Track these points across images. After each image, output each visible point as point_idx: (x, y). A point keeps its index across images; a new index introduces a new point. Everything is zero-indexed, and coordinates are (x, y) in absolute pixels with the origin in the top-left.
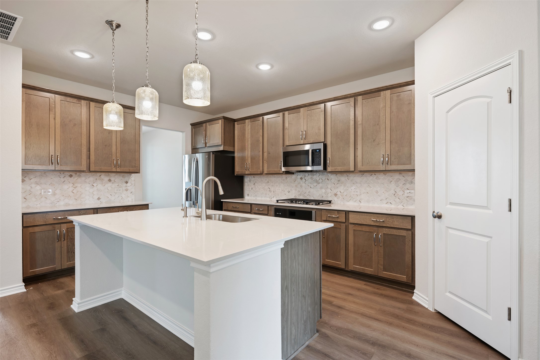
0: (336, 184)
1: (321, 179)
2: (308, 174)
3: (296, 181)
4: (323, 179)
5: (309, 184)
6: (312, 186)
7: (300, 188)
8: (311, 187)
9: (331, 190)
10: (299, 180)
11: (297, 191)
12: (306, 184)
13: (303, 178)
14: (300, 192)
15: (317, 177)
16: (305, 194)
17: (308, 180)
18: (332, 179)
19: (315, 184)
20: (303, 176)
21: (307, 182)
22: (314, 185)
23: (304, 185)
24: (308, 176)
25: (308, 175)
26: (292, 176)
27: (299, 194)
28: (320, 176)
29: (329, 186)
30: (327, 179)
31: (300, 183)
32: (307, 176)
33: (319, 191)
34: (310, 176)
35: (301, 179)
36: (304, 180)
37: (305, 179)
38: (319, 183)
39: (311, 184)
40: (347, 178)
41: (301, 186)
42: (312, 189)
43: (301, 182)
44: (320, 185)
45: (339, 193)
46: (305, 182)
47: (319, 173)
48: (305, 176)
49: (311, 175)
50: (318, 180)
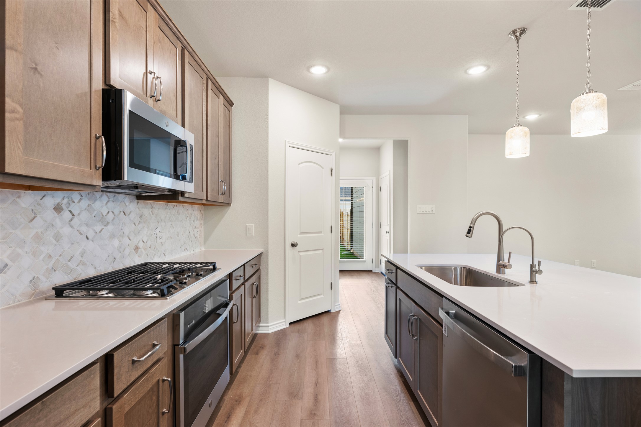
0: (137, 224)
1: (111, 213)
2: (80, 194)
3: (38, 219)
4: (116, 211)
5: (84, 229)
6: (91, 234)
7: (54, 242)
8: (87, 238)
9: (130, 239)
10: (50, 214)
11: (42, 257)
12: (72, 227)
13: (64, 207)
14: (54, 260)
15: (102, 207)
16: (69, 261)
17: (79, 214)
18: (130, 212)
19: (98, 228)
20: (66, 200)
21: (76, 221)
22: (95, 228)
23: (66, 230)
24: (79, 202)
25: (79, 197)
26: (19, 197)
27: (50, 265)
28: (109, 204)
29: (127, 231)
30: (122, 213)
31: (53, 225)
32: (76, 201)
33: (106, 245)
34: (85, 203)
35: (58, 209)
36: (66, 215)
37: (70, 211)
38: (107, 224)
39: (87, 226)
40: (151, 210)
41: (58, 237)
42: (91, 242)
43: (58, 221)
44: (110, 227)
45: (141, 245)
46: (71, 220)
47: (107, 195)
48: (71, 202)
49: (89, 200)
50: (105, 213)
